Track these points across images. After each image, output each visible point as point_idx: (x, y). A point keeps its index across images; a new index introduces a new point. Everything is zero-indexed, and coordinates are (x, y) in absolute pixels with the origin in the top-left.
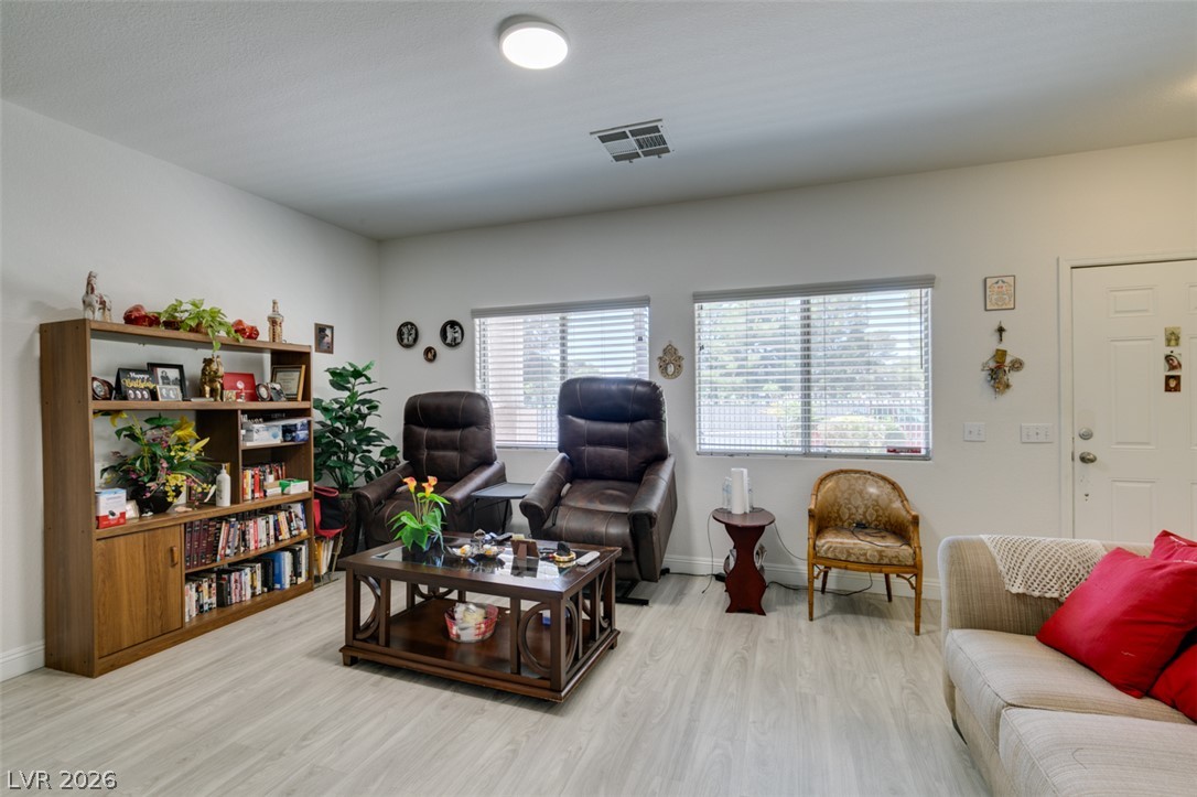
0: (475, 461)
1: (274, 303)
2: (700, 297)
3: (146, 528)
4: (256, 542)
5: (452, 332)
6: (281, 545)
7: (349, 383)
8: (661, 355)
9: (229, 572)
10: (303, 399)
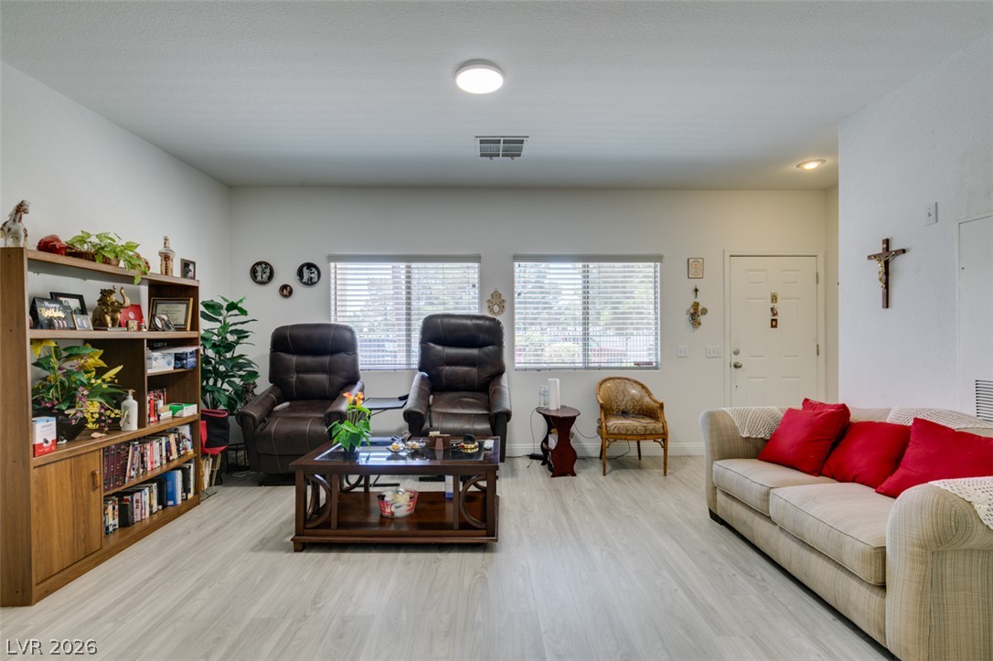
0: (344, 381)
1: (166, 239)
2: (517, 258)
3: (74, 454)
4: (152, 463)
5: (310, 274)
6: (172, 465)
7: (221, 315)
8: (490, 298)
9: (132, 493)
10: (191, 330)
